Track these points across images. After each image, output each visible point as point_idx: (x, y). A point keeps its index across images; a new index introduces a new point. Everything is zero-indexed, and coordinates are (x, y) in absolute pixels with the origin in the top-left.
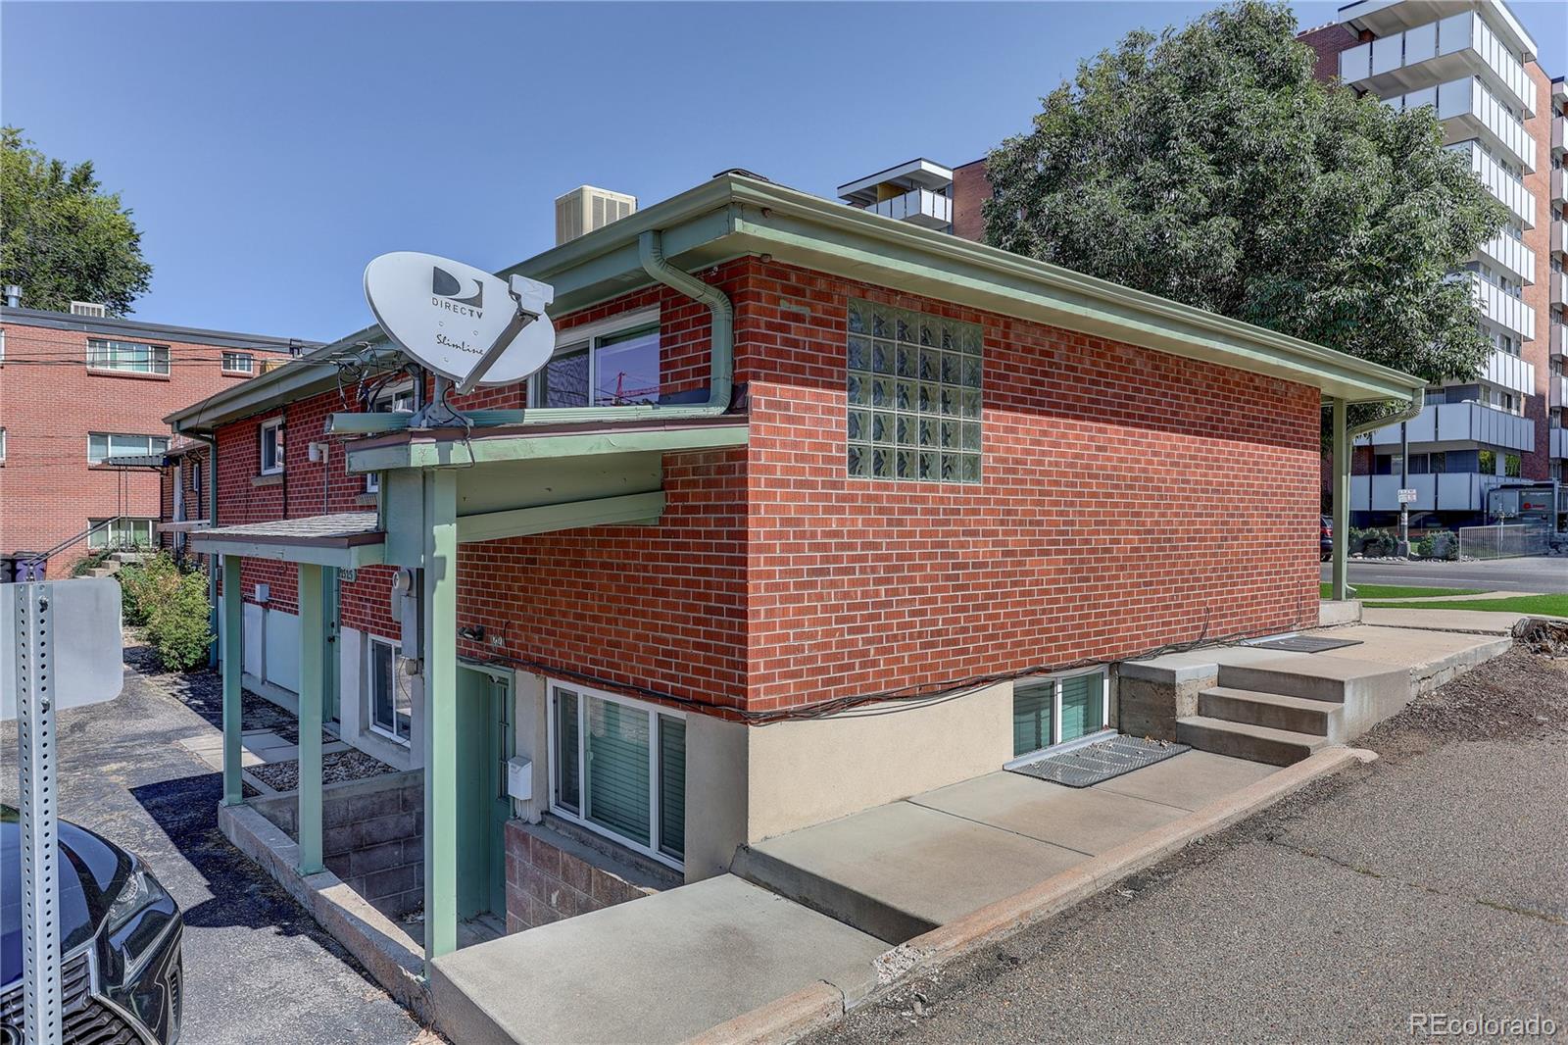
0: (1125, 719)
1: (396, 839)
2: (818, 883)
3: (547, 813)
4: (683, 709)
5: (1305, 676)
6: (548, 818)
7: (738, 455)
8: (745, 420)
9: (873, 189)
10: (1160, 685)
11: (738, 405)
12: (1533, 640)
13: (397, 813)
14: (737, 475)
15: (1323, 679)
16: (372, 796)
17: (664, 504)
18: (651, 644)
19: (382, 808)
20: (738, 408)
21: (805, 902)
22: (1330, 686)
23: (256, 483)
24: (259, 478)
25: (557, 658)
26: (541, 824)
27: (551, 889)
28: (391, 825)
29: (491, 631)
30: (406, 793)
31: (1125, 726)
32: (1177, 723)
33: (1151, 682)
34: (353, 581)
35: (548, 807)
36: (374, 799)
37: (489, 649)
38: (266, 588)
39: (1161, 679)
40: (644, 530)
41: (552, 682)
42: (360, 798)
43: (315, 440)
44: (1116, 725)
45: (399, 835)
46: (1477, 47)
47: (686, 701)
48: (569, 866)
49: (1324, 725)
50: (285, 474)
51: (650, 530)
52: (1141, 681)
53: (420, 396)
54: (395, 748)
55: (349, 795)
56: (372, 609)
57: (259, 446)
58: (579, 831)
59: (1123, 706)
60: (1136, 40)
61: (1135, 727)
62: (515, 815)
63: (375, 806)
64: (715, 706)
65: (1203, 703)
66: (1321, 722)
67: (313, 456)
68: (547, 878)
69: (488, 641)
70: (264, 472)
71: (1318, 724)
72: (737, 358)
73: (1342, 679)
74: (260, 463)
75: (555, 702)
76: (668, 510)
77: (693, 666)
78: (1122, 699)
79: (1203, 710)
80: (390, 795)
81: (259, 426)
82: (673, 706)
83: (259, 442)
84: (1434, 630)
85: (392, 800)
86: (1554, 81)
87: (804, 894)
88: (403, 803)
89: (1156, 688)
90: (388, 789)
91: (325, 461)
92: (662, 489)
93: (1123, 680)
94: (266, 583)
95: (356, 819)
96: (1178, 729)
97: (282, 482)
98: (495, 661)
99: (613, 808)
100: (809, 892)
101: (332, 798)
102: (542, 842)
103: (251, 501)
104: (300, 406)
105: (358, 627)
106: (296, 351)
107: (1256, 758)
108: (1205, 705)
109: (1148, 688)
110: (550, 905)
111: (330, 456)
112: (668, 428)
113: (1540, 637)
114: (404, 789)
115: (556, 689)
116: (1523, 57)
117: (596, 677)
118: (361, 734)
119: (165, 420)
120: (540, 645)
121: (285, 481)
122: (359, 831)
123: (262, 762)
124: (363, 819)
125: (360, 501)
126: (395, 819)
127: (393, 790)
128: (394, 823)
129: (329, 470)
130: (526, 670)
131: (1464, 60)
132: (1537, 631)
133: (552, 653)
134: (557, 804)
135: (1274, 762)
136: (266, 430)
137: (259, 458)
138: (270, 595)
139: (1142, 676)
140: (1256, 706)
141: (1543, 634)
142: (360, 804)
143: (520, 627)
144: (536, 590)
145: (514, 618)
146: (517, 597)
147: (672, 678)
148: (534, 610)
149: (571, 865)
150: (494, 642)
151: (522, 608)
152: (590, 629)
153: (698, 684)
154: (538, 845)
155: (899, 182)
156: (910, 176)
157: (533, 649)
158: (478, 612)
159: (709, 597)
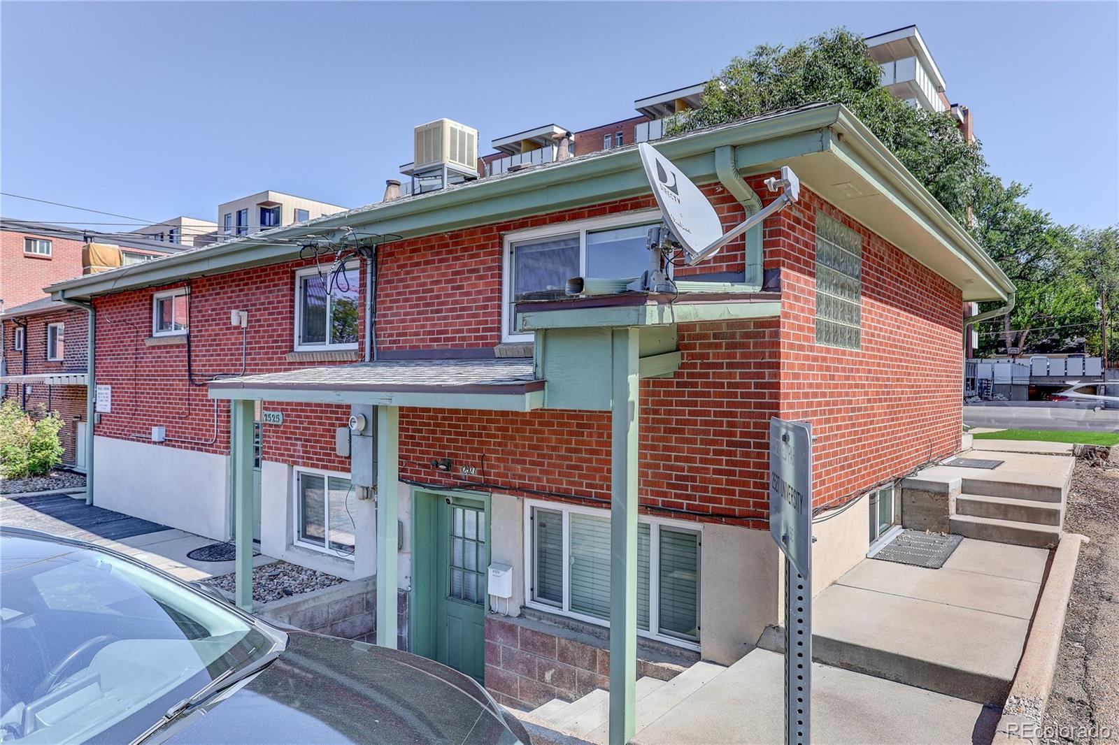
0: (906, 518)
1: (361, 634)
2: (862, 652)
3: (523, 607)
4: (700, 521)
5: (1030, 485)
6: (527, 611)
7: (773, 323)
8: (779, 297)
9: (518, 143)
10: (936, 494)
11: (771, 284)
12: (1088, 459)
13: (362, 613)
14: (766, 339)
15: (1044, 487)
16: (345, 600)
17: (680, 362)
18: (662, 471)
19: (352, 609)
20: (771, 287)
21: (849, 667)
22: (1051, 492)
23: (149, 342)
24: (151, 339)
25: (545, 484)
26: (520, 616)
27: (544, 668)
28: (358, 624)
29: (461, 463)
30: (369, 596)
31: (907, 523)
32: (950, 520)
33: (928, 492)
34: (280, 423)
35: (525, 602)
36: (346, 602)
37: (459, 478)
38: (163, 429)
39: (937, 489)
40: (654, 382)
41: (530, 502)
42: (337, 602)
43: (237, 307)
44: (900, 522)
45: (364, 631)
46: (918, 80)
47: (707, 515)
48: (568, 649)
49: (1057, 518)
50: (189, 337)
51: (662, 381)
52: (920, 491)
53: (372, 273)
54: (331, 559)
55: (330, 601)
56: (303, 446)
57: (151, 313)
58: (564, 620)
59: (904, 509)
60: (762, 51)
61: (916, 523)
62: (490, 609)
63: (348, 609)
64: (740, 517)
65: (960, 505)
66: (1055, 517)
67: (234, 322)
68: (540, 659)
69: (456, 470)
70: (155, 334)
71: (1053, 518)
72: (767, 250)
73: (1060, 487)
74: (151, 327)
75: (532, 518)
76: (683, 366)
77: (712, 488)
78: (904, 503)
79: (960, 510)
80: (357, 598)
81: (151, 297)
82: (689, 519)
83: (151, 309)
84: (1022, 453)
85: (359, 602)
86: (952, 106)
87: (846, 660)
88: (367, 605)
89: (932, 496)
90: (356, 593)
91: (244, 325)
92: (678, 350)
93: (905, 491)
94: (163, 426)
95: (334, 620)
96: (951, 524)
97: (186, 342)
98: (465, 487)
99: (590, 601)
100: (852, 659)
101: (317, 604)
102: (533, 631)
103: (142, 358)
104: (208, 280)
105: (284, 461)
106: (89, 239)
107: (1015, 542)
108: (962, 507)
109: (926, 495)
110: (543, 682)
111: (249, 322)
112: (752, 300)
113: (1092, 456)
114: (367, 593)
115: (533, 508)
116: (939, 89)
117: (593, 498)
118: (288, 549)
119: (45, 290)
120: (523, 473)
121: (189, 341)
122: (336, 630)
123: (209, 576)
124: (339, 620)
125: (290, 358)
126: (361, 618)
127: (359, 594)
128: (359, 621)
129: (247, 333)
130: (505, 494)
131: (909, 87)
132: (1090, 452)
133: (539, 480)
134: (533, 600)
135: (1030, 545)
136: (158, 299)
137: (151, 322)
138: (167, 436)
139: (921, 487)
140: (1003, 507)
141: (1094, 455)
142: (337, 607)
143: (498, 459)
144: (518, 430)
145: (489, 451)
146: (495, 436)
147: (688, 497)
148: (516, 446)
149: (571, 649)
150: (464, 472)
151: (500, 444)
152: (586, 460)
153: (719, 501)
154: (528, 634)
155: (537, 140)
156: (545, 136)
157: (514, 476)
158: (444, 447)
159: (733, 434)
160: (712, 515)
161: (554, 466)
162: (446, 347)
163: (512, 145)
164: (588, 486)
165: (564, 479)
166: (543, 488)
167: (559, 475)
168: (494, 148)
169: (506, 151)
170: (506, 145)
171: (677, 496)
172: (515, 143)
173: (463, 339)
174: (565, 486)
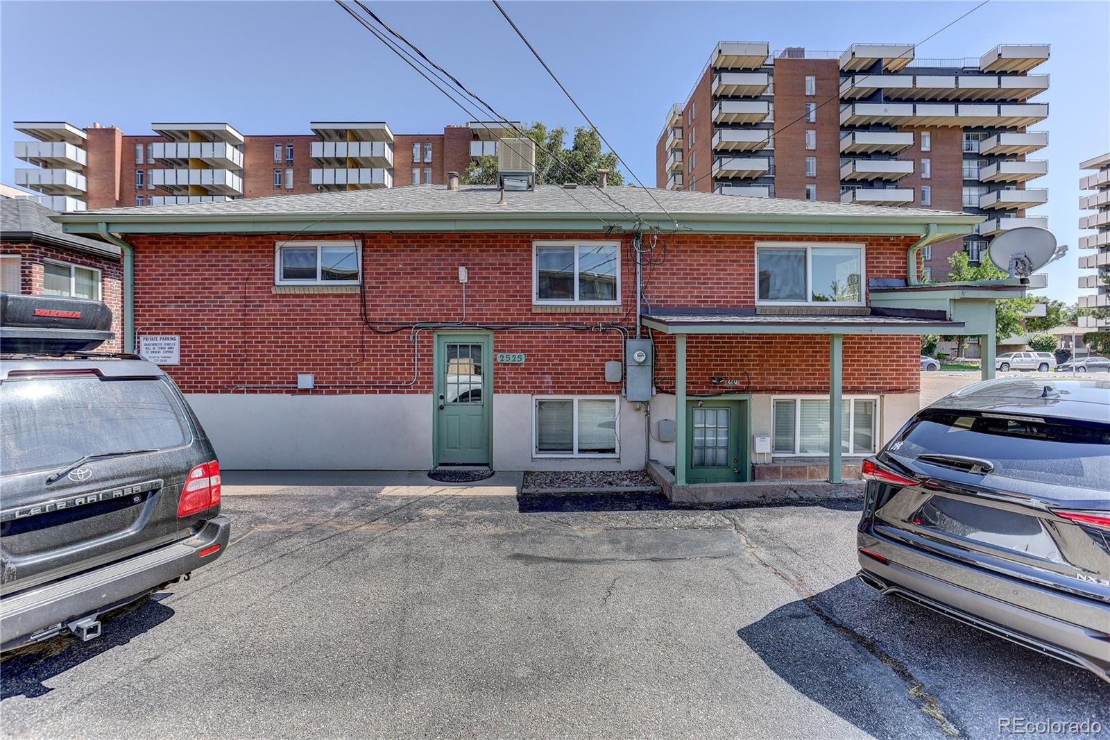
4: (883, 394)
29: (726, 378)
34: (521, 362)
37: (725, 388)
38: (312, 377)
47: (885, 391)
50: (362, 287)
56: (553, 378)
57: (273, 260)
62: (752, 462)
64: (902, 390)
69: (723, 383)
70: (280, 282)
74: (274, 274)
75: (775, 405)
82: (877, 394)
83: (273, 256)
97: (358, 293)
98: (730, 393)
102: (791, 467)
104: (396, 237)
105: (528, 392)
111: (469, 278)
115: (774, 399)
121: (362, 292)
125: (537, 310)
129: (468, 287)
130: (762, 393)
134: (774, 452)
137: (274, 270)
138: (316, 382)
143: (756, 374)
144: (771, 356)
145: (750, 370)
146: (753, 361)
147: (877, 383)
148: (770, 365)
149: (817, 470)
150: (729, 383)
151: (758, 365)
152: (818, 370)
153: (892, 383)
154: (788, 469)
155: (205, 133)
156: (215, 133)
157: (769, 383)
158: (711, 370)
159: (899, 352)
160: (890, 390)
161: (798, 374)
162: (712, 307)
163: (176, 133)
164: (807, 383)
165: (804, 381)
166: (791, 387)
167: (801, 379)
168: (154, 130)
169: (165, 136)
170: (168, 131)
171: (871, 383)
172: (180, 131)
173: (728, 302)
174: (804, 385)
